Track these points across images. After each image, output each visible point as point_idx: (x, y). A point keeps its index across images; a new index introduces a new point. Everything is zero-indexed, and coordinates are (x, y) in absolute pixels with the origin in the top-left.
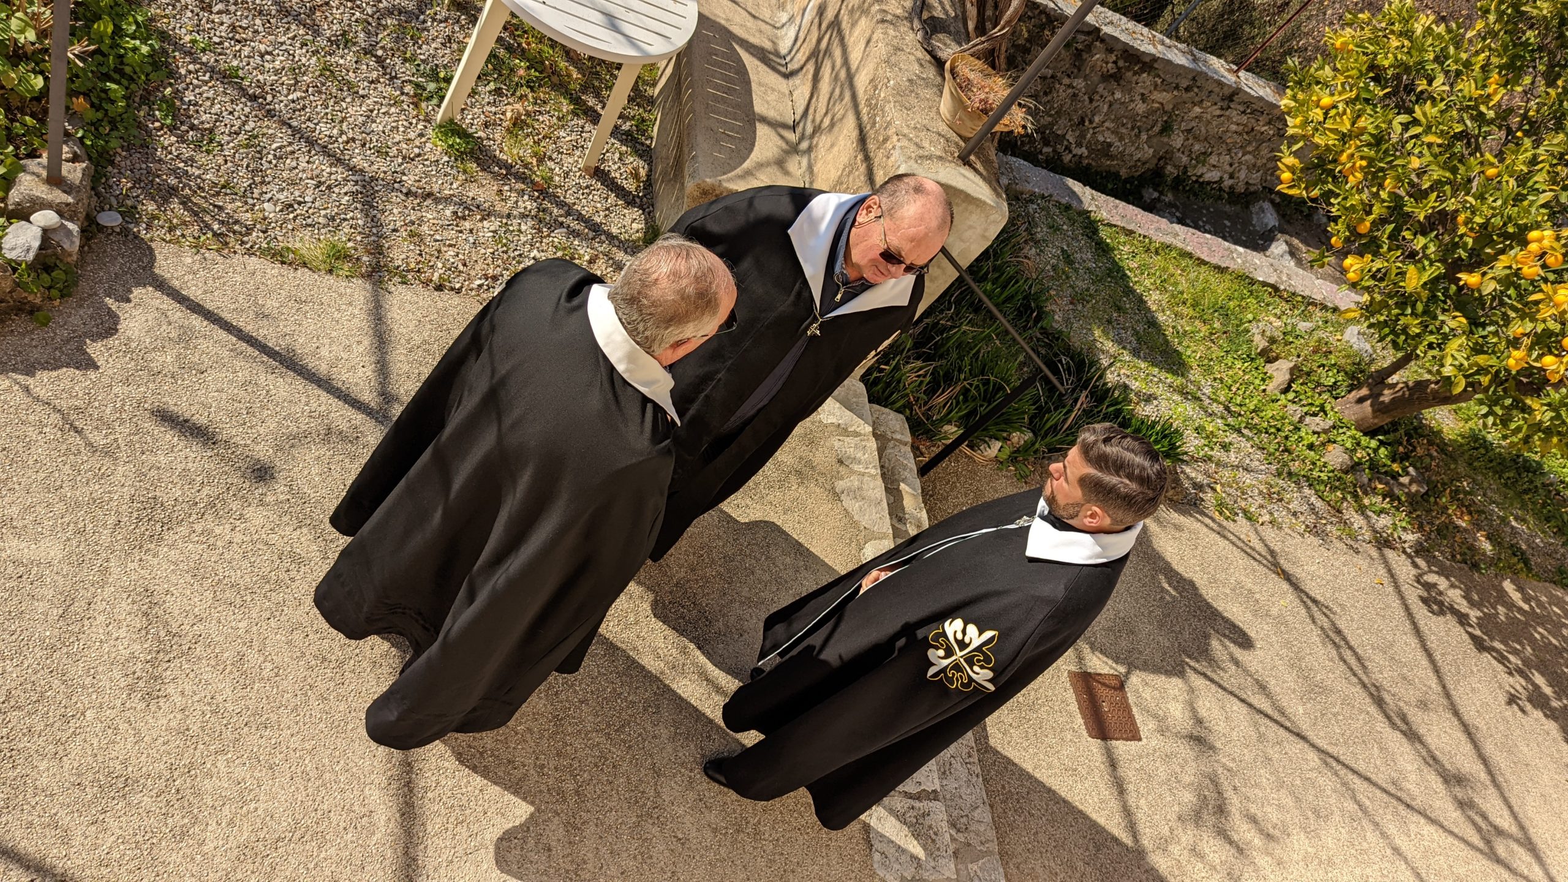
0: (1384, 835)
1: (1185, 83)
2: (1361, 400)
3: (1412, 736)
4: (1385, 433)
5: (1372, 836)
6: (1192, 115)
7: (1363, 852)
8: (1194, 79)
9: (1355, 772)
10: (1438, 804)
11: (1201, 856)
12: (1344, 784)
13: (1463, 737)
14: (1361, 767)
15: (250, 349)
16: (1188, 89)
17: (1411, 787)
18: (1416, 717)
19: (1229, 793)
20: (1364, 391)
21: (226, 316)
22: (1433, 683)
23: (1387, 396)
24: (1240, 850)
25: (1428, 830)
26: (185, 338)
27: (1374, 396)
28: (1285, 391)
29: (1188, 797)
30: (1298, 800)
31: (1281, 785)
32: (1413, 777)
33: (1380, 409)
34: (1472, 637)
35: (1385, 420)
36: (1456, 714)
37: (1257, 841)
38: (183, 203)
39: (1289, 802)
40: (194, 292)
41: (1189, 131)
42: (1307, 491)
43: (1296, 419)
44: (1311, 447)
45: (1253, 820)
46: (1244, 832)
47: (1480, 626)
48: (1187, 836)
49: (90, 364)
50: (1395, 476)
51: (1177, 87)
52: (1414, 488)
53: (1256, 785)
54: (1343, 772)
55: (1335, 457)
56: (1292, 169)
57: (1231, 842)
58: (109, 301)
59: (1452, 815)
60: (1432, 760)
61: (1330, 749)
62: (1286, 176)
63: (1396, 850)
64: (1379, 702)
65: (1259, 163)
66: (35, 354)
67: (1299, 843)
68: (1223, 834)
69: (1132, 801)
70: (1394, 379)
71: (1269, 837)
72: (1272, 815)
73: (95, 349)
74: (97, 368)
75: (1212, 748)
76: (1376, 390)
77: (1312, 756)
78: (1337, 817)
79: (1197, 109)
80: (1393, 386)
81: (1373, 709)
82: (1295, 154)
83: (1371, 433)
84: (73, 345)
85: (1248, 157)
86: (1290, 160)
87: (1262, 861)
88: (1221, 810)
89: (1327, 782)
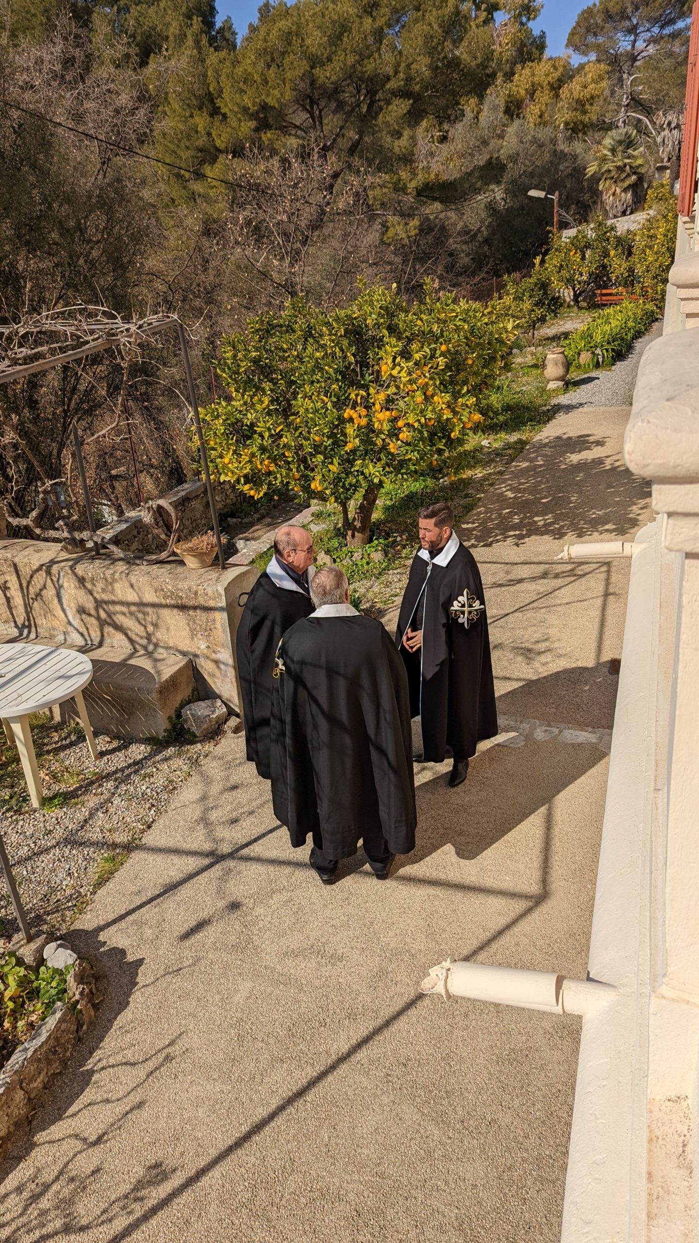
0: (560, 605)
2: (353, 536)
3: (520, 581)
4: (373, 535)
5: (559, 609)
7: (564, 614)
9: (529, 604)
10: (553, 584)
11: (547, 663)
12: (533, 609)
13: (527, 566)
14: (527, 601)
15: (158, 901)
17: (542, 590)
18: (512, 576)
19: (523, 645)
20: (350, 533)
21: (131, 907)
22: (499, 566)
23: (358, 524)
24: (549, 650)
25: (563, 590)
26: (140, 924)
27: (354, 529)
29: (520, 659)
30: (534, 625)
31: (526, 628)
32: (538, 587)
33: (362, 530)
34: (483, 546)
35: (368, 533)
36: (516, 564)
37: (547, 644)
39: (534, 628)
40: (111, 917)
42: (391, 572)
43: (351, 563)
44: (368, 563)
45: (537, 642)
46: (542, 646)
47: (479, 542)
48: (536, 664)
49: (141, 962)
50: (395, 541)
52: (404, 537)
53: (523, 636)
54: (528, 607)
55: (377, 556)
57: (544, 652)
58: (102, 950)
59: (559, 582)
60: (533, 579)
61: (516, 608)
63: (567, 604)
64: (501, 585)
66: (125, 980)
67: (553, 632)
68: (540, 653)
69: (515, 677)
71: (547, 639)
72: (538, 636)
74: (144, 959)
75: (500, 644)
76: (352, 527)
77: (516, 614)
78: (547, 617)
81: (503, 589)
83: (370, 541)
84: (125, 967)
87: (556, 645)
88: (530, 650)
89: (530, 614)
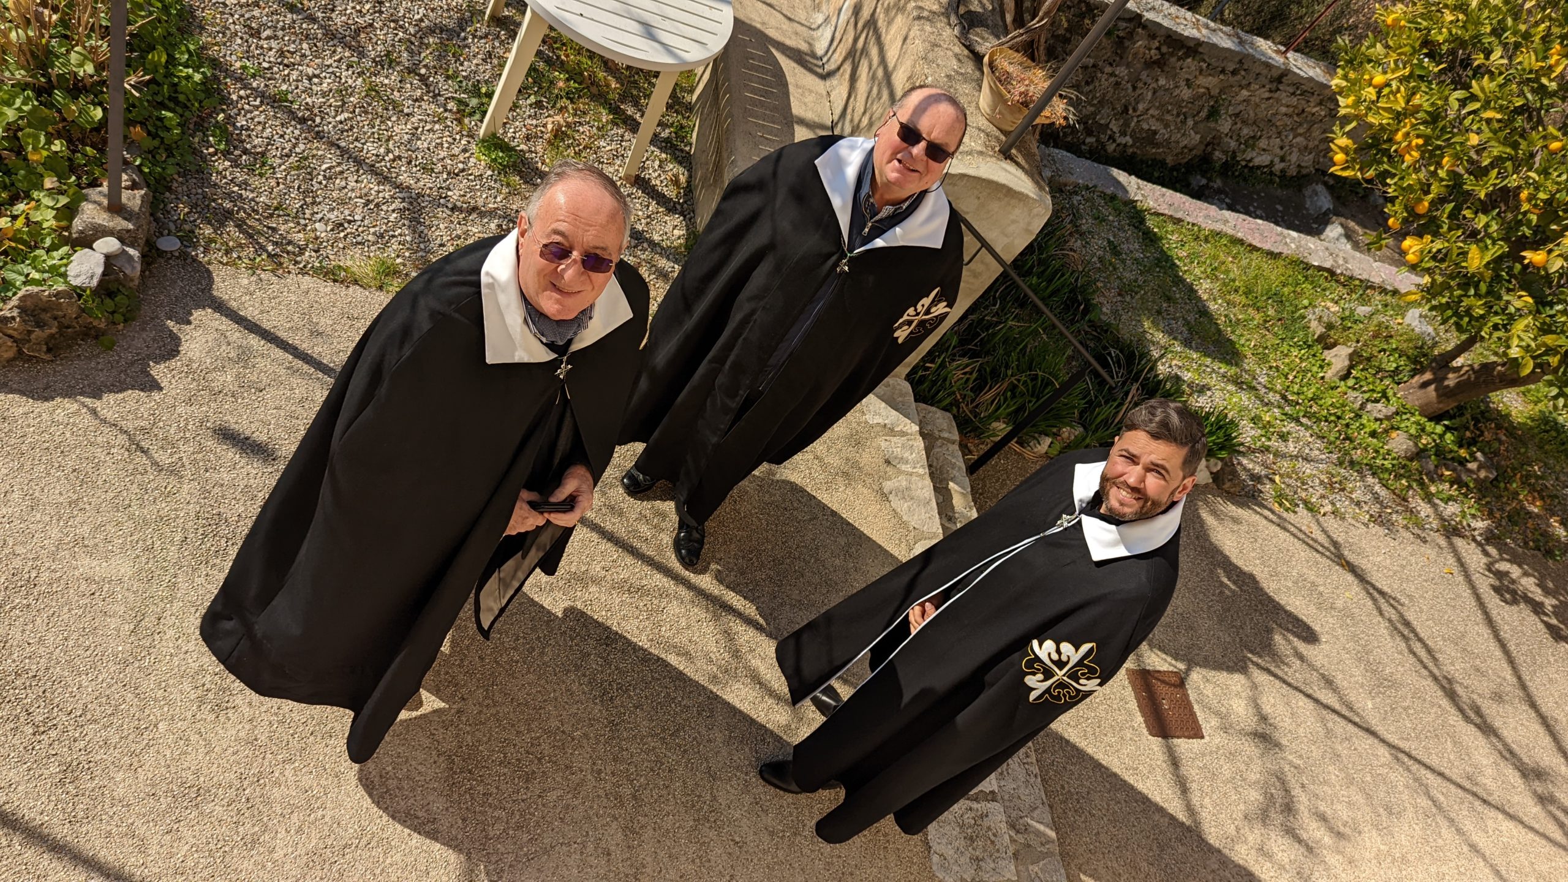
0: (1459, 831)
1: (1231, 67)
2: (1424, 385)
3: (1487, 729)
4: (1451, 418)
5: (1447, 833)
6: (1239, 98)
7: (1438, 849)
8: (1241, 62)
9: (1428, 767)
10: (1516, 799)
11: (1268, 856)
12: (1416, 780)
13: (1541, 730)
14: (1434, 761)
15: (306, 367)
16: (1234, 73)
17: (1488, 782)
18: (1491, 710)
19: (1297, 791)
20: (1428, 376)
21: (282, 334)
22: (1508, 674)
23: (1452, 380)
24: (1310, 849)
25: (1507, 825)
26: (244, 357)
27: (1438, 380)
28: (1345, 377)
29: (1255, 796)
30: (1369, 797)
31: (1350, 781)
32: (1489, 771)
33: (1444, 393)
34: (1548, 626)
35: (1450, 405)
36: (1533, 705)
37: (1327, 840)
38: (238, 226)
39: (1359, 799)
40: (250, 312)
41: (1237, 115)
42: (1370, 480)
43: (1357, 405)
44: (1373, 434)
45: (1322, 818)
46: (1313, 831)
47: (1556, 614)
48: (1254, 836)
49: (156, 386)
50: (1462, 462)
51: (1223, 71)
52: (1483, 474)
53: (1325, 782)
54: (1415, 767)
55: (1399, 443)
56: (1345, 150)
57: (1300, 841)
58: (170, 323)
59: (1532, 810)
60: (1509, 754)
61: (1402, 744)
62: (1339, 157)
63: (1473, 847)
64: (1452, 695)
65: (1311, 145)
66: (101, 377)
67: (1371, 842)
68: (1291, 832)
69: (1195, 800)
70: (1459, 362)
71: (1339, 835)
72: (1343, 813)
73: (158, 371)
74: (161, 389)
75: (1278, 745)
76: (1440, 374)
77: (1383, 751)
78: (1410, 813)
79: (1245, 93)
80: (1458, 369)
81: (1445, 703)
82: (1349, 134)
83: (1436, 418)
84: (137, 368)
85: (1299, 139)
86: (1343, 141)
87: (1333, 859)
88: (1289, 808)
89: (1398, 778)
